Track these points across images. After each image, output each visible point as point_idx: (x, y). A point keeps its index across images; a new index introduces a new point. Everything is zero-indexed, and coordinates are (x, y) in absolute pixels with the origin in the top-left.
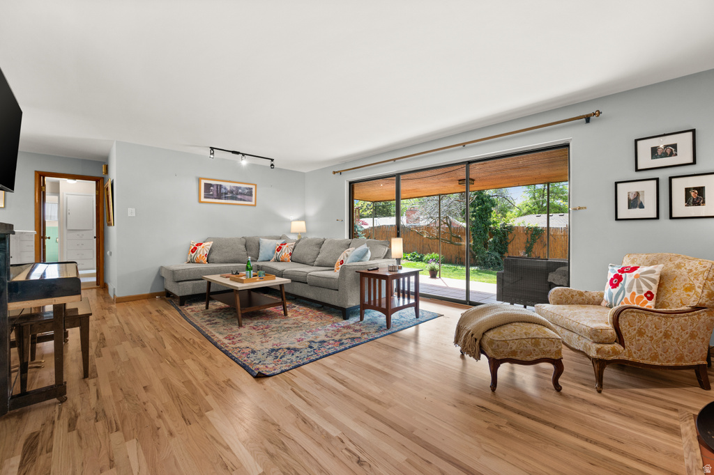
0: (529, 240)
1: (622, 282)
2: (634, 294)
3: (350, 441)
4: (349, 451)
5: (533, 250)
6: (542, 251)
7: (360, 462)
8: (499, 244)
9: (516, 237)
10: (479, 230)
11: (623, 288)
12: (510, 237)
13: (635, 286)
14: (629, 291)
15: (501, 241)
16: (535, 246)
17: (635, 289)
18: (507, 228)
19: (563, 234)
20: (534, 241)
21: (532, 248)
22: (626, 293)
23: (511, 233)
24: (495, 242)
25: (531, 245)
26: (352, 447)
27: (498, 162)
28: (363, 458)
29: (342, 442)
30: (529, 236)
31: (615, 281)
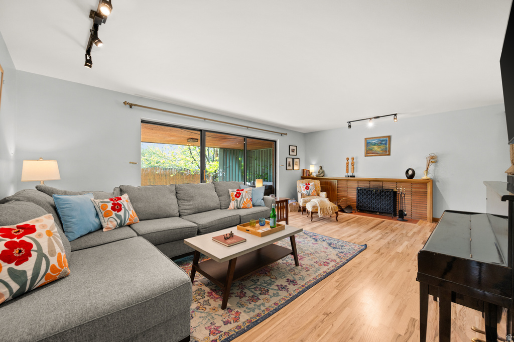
2: (313, 190)
27: (215, 134)
31: (307, 188)
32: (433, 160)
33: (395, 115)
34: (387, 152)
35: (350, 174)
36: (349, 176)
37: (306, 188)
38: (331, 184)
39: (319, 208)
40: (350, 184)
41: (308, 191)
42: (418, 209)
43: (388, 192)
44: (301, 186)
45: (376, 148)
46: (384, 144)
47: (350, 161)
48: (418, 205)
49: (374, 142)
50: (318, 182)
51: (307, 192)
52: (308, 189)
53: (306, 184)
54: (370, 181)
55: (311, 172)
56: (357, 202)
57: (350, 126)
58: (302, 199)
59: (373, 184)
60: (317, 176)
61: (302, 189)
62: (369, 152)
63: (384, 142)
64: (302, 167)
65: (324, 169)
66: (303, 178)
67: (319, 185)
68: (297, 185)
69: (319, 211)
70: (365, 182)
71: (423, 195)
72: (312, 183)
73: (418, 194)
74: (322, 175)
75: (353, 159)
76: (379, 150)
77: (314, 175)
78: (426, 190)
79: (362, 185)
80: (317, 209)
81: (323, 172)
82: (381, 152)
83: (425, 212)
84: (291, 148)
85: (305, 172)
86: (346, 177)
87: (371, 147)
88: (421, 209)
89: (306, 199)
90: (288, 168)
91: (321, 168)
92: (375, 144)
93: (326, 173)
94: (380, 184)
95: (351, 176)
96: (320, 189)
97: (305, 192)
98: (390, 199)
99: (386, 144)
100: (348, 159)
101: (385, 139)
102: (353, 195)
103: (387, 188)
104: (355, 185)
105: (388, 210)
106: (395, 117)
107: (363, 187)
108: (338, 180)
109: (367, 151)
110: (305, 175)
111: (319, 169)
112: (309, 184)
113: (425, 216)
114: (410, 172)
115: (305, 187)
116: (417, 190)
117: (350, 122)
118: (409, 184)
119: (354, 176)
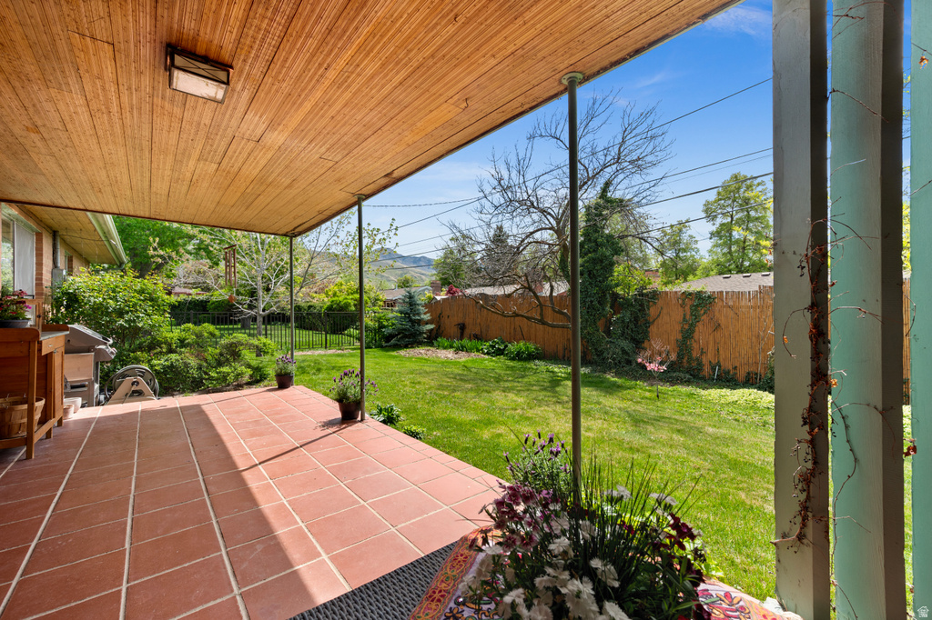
0: (688, 317)
5: (696, 335)
6: (711, 338)
8: (632, 326)
9: (665, 311)
10: (588, 299)
12: (653, 311)
15: (636, 319)
16: (700, 328)
18: (647, 295)
19: (752, 304)
20: (697, 318)
21: (694, 332)
23: (655, 303)
24: (623, 322)
25: (692, 327)
30: (687, 308)
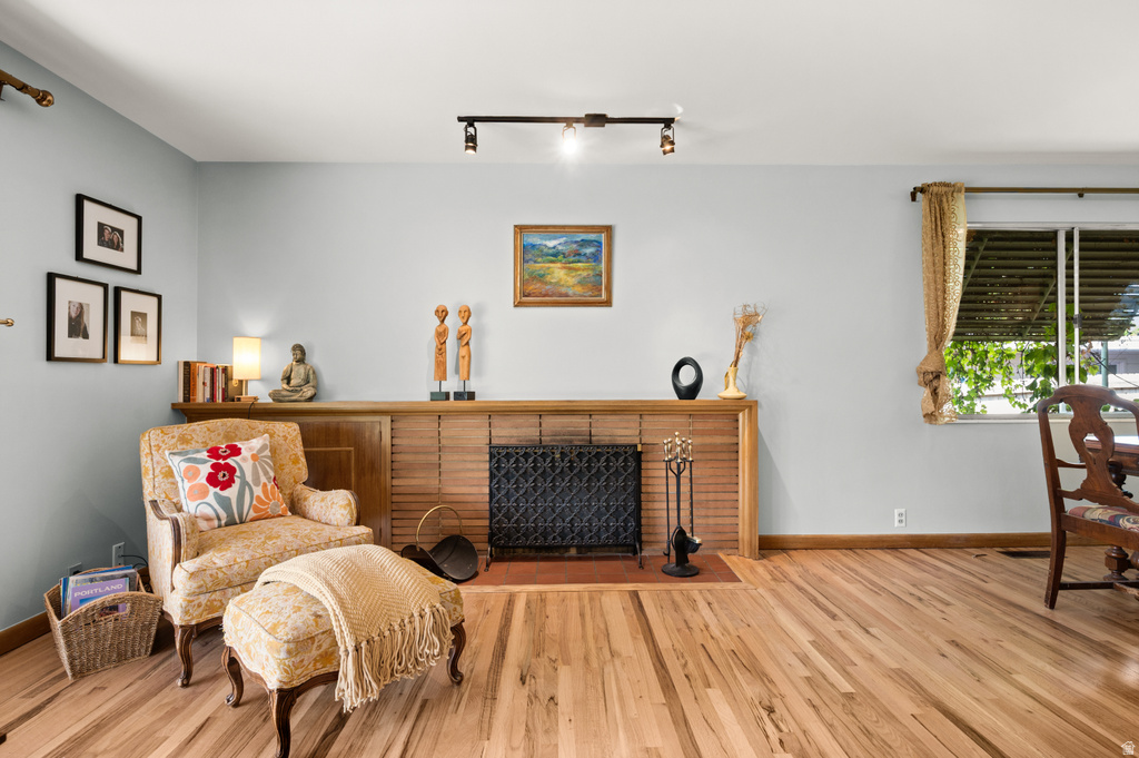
1: (238, 473)
2: (265, 485)
3: (767, 737)
4: (777, 727)
7: (771, 710)
11: (244, 483)
13: (261, 473)
14: (257, 484)
17: (263, 479)
22: (254, 488)
26: (770, 728)
28: (764, 714)
29: (781, 741)
31: (221, 476)
32: (748, 328)
33: (668, 122)
34: (598, 294)
35: (451, 385)
36: (447, 396)
37: (212, 480)
38: (355, 437)
39: (346, 641)
40: (453, 430)
41: (231, 493)
42: (711, 512)
43: (616, 455)
44: (179, 465)
45: (558, 273)
46: (588, 258)
47: (453, 322)
48: (711, 496)
49: (551, 244)
50: (289, 431)
51: (225, 503)
52: (226, 485)
53: (214, 453)
54: (541, 411)
55: (237, 375)
56: (492, 516)
57: (471, 141)
58: (189, 565)
59: (552, 424)
60: (276, 396)
61: (184, 486)
62: (531, 288)
63: (589, 250)
64: (181, 348)
65: (315, 359)
66: (187, 412)
67: (299, 450)
68: (146, 462)
69: (347, 668)
70: (520, 420)
71: (725, 456)
72: (254, 443)
73: (709, 456)
74: (308, 392)
75: (466, 314)
76: (571, 281)
77: (259, 393)
78: (733, 440)
79: (509, 433)
80: (330, 655)
81: (311, 378)
82: (579, 290)
83: (732, 520)
84: (93, 214)
85: (202, 377)
86: (435, 396)
87: (539, 267)
88: (720, 512)
89: (216, 559)
90: (64, 345)
91: (300, 354)
92: (555, 255)
93: (328, 379)
94: (580, 423)
95: (458, 396)
96: (303, 472)
97: (200, 503)
98: (624, 488)
99: (596, 257)
100: (442, 314)
101: (592, 236)
102: (470, 483)
103: (606, 440)
104: (475, 435)
105: (616, 533)
106: (669, 133)
107: (513, 442)
108: (396, 414)
109: (524, 283)
110: (201, 395)
111: (288, 359)
112: (235, 451)
113: (733, 536)
114: (687, 376)
115: (206, 469)
116: (708, 440)
117: (471, 121)
118: (682, 420)
119: (471, 396)
